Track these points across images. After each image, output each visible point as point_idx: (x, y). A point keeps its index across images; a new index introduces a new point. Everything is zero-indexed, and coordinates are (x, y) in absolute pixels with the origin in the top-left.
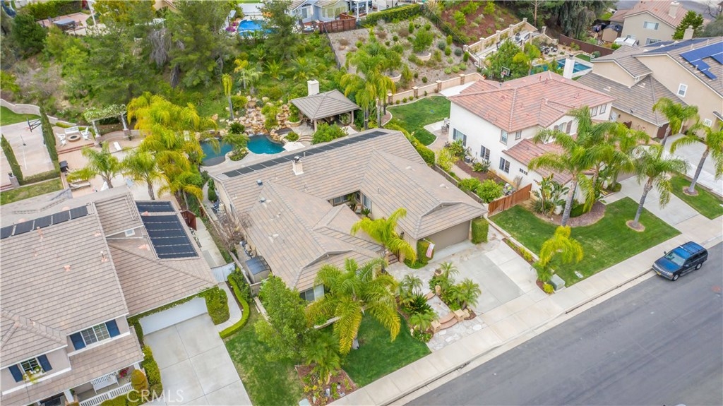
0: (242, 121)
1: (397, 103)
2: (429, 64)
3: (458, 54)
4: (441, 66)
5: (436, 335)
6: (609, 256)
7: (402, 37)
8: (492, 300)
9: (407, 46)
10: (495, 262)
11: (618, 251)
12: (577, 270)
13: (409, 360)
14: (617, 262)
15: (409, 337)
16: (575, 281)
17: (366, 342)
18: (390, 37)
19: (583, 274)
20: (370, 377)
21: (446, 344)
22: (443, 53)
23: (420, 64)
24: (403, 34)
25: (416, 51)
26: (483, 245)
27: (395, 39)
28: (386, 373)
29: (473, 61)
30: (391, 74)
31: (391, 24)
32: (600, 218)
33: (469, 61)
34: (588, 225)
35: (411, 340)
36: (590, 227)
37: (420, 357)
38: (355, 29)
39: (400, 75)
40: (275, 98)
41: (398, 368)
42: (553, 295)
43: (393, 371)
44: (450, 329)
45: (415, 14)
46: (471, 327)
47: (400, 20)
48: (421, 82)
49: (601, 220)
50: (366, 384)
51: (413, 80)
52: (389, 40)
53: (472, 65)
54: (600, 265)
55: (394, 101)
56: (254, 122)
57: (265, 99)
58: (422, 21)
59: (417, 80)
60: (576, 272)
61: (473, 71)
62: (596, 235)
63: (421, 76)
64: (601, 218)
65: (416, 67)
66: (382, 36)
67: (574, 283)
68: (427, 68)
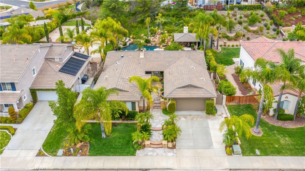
0: (151, 39)
1: (229, 46)
2: (254, 32)
3: (274, 30)
4: (261, 34)
5: (145, 149)
6: (288, 149)
7: (245, 17)
8: (191, 144)
9: (246, 22)
10: (210, 127)
11: (297, 149)
12: (258, 149)
13: (121, 154)
14: (292, 155)
15: (131, 144)
16: (251, 154)
17: (110, 137)
18: (238, 16)
19: (261, 152)
20: (97, 154)
21: (147, 155)
22: (265, 28)
23: (249, 31)
24: (246, 16)
25: (250, 25)
26: (211, 116)
27: (241, 18)
28: (106, 155)
29: (283, 35)
30: (230, 32)
31: (242, 11)
32: (299, 126)
33: (280, 34)
34: (288, 127)
35: (131, 146)
36: (287, 129)
37: (127, 155)
38: (222, 10)
39: (235, 34)
40: (170, 32)
41: (113, 156)
42: (230, 157)
43: (109, 156)
44: (155, 149)
45: (258, 9)
46: (167, 153)
47: (248, 10)
48: (246, 39)
49: (300, 128)
50: (93, 156)
51: (241, 37)
52: (237, 18)
53: (281, 37)
54: (278, 152)
55: (227, 45)
56: (156, 40)
57: (166, 32)
58: (261, 12)
59: (244, 38)
60: (257, 150)
61: (281, 39)
62: (288, 134)
63: (246, 36)
64: (301, 127)
65: (246, 32)
66: (234, 15)
67: (250, 155)
68: (252, 33)
